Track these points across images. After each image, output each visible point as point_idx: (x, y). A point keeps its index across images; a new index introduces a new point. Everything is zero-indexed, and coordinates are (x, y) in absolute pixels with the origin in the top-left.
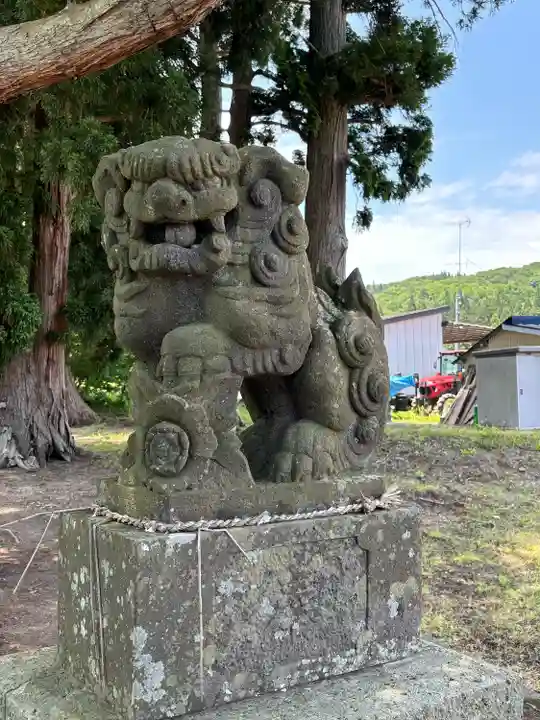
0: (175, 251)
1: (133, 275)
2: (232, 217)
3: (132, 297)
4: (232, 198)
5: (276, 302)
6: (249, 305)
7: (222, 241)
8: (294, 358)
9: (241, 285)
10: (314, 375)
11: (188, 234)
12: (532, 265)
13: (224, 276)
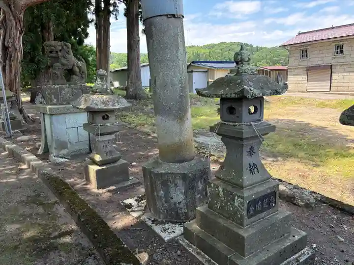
0: (53, 55)
1: (49, 57)
2: (60, 50)
3: (49, 60)
4: (60, 48)
5: (67, 61)
6: (64, 61)
7: (59, 53)
8: (70, 67)
9: (63, 59)
10: (74, 69)
11: (55, 53)
12: (221, 43)
13: (60, 57)
